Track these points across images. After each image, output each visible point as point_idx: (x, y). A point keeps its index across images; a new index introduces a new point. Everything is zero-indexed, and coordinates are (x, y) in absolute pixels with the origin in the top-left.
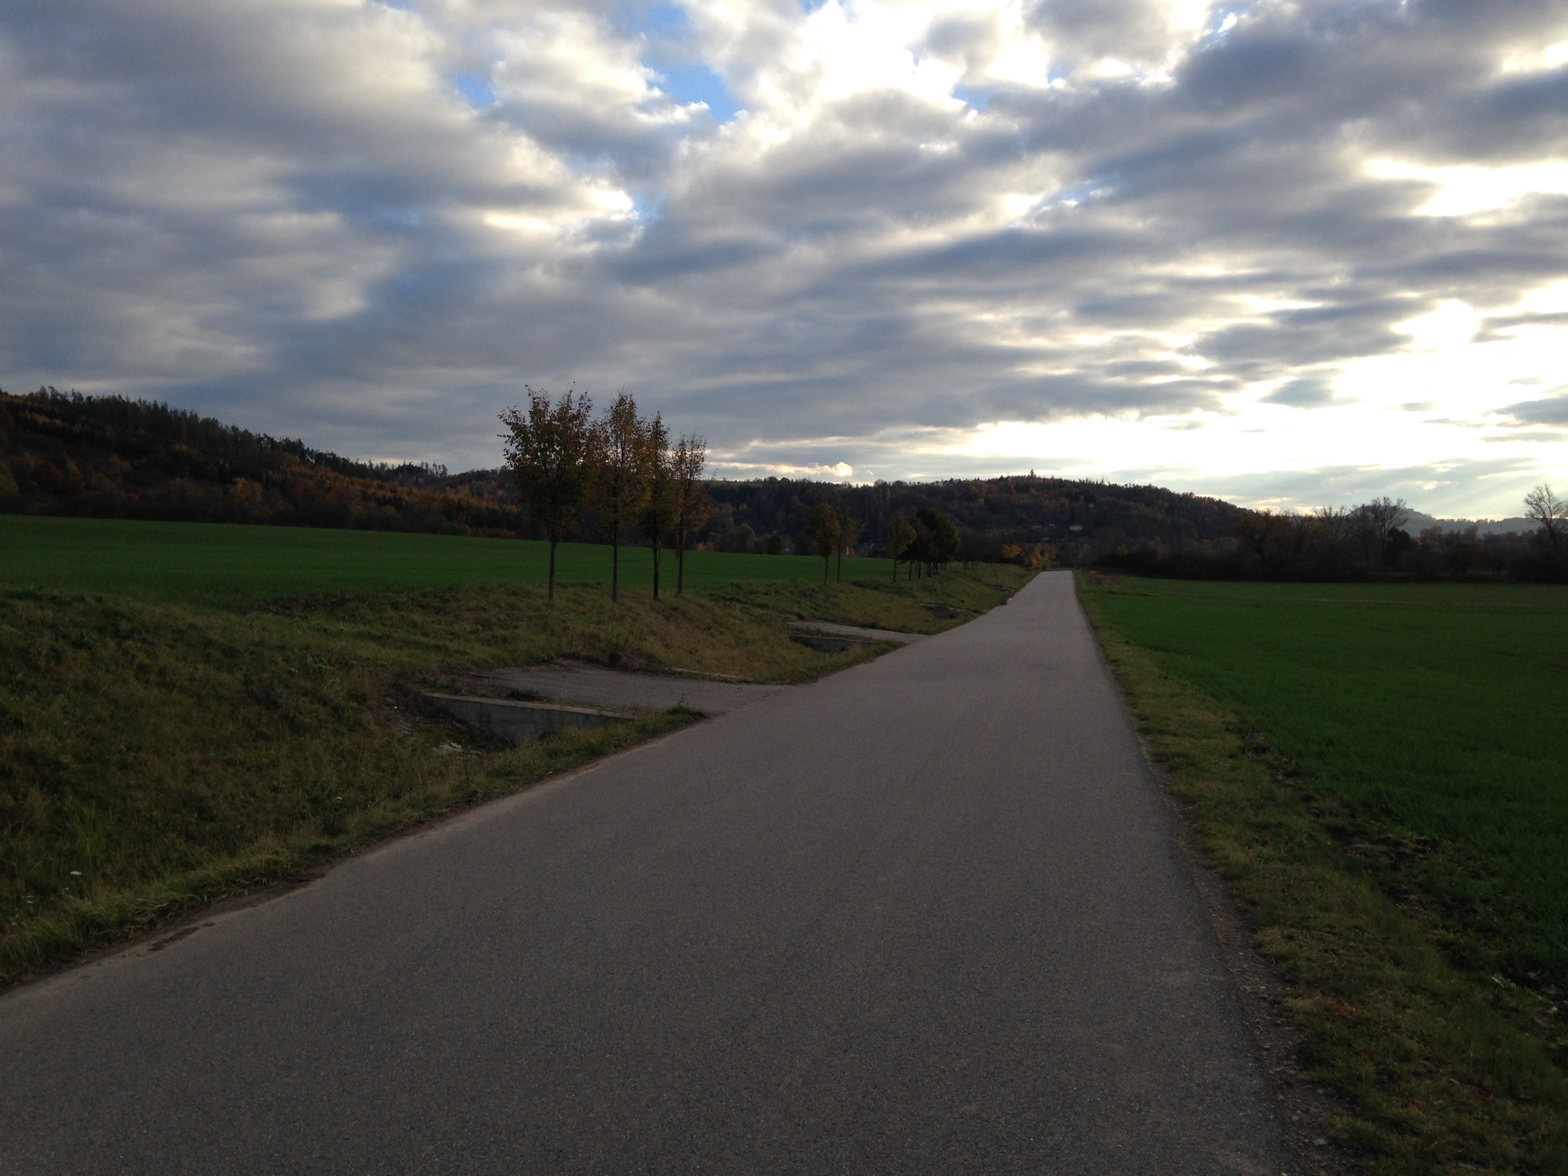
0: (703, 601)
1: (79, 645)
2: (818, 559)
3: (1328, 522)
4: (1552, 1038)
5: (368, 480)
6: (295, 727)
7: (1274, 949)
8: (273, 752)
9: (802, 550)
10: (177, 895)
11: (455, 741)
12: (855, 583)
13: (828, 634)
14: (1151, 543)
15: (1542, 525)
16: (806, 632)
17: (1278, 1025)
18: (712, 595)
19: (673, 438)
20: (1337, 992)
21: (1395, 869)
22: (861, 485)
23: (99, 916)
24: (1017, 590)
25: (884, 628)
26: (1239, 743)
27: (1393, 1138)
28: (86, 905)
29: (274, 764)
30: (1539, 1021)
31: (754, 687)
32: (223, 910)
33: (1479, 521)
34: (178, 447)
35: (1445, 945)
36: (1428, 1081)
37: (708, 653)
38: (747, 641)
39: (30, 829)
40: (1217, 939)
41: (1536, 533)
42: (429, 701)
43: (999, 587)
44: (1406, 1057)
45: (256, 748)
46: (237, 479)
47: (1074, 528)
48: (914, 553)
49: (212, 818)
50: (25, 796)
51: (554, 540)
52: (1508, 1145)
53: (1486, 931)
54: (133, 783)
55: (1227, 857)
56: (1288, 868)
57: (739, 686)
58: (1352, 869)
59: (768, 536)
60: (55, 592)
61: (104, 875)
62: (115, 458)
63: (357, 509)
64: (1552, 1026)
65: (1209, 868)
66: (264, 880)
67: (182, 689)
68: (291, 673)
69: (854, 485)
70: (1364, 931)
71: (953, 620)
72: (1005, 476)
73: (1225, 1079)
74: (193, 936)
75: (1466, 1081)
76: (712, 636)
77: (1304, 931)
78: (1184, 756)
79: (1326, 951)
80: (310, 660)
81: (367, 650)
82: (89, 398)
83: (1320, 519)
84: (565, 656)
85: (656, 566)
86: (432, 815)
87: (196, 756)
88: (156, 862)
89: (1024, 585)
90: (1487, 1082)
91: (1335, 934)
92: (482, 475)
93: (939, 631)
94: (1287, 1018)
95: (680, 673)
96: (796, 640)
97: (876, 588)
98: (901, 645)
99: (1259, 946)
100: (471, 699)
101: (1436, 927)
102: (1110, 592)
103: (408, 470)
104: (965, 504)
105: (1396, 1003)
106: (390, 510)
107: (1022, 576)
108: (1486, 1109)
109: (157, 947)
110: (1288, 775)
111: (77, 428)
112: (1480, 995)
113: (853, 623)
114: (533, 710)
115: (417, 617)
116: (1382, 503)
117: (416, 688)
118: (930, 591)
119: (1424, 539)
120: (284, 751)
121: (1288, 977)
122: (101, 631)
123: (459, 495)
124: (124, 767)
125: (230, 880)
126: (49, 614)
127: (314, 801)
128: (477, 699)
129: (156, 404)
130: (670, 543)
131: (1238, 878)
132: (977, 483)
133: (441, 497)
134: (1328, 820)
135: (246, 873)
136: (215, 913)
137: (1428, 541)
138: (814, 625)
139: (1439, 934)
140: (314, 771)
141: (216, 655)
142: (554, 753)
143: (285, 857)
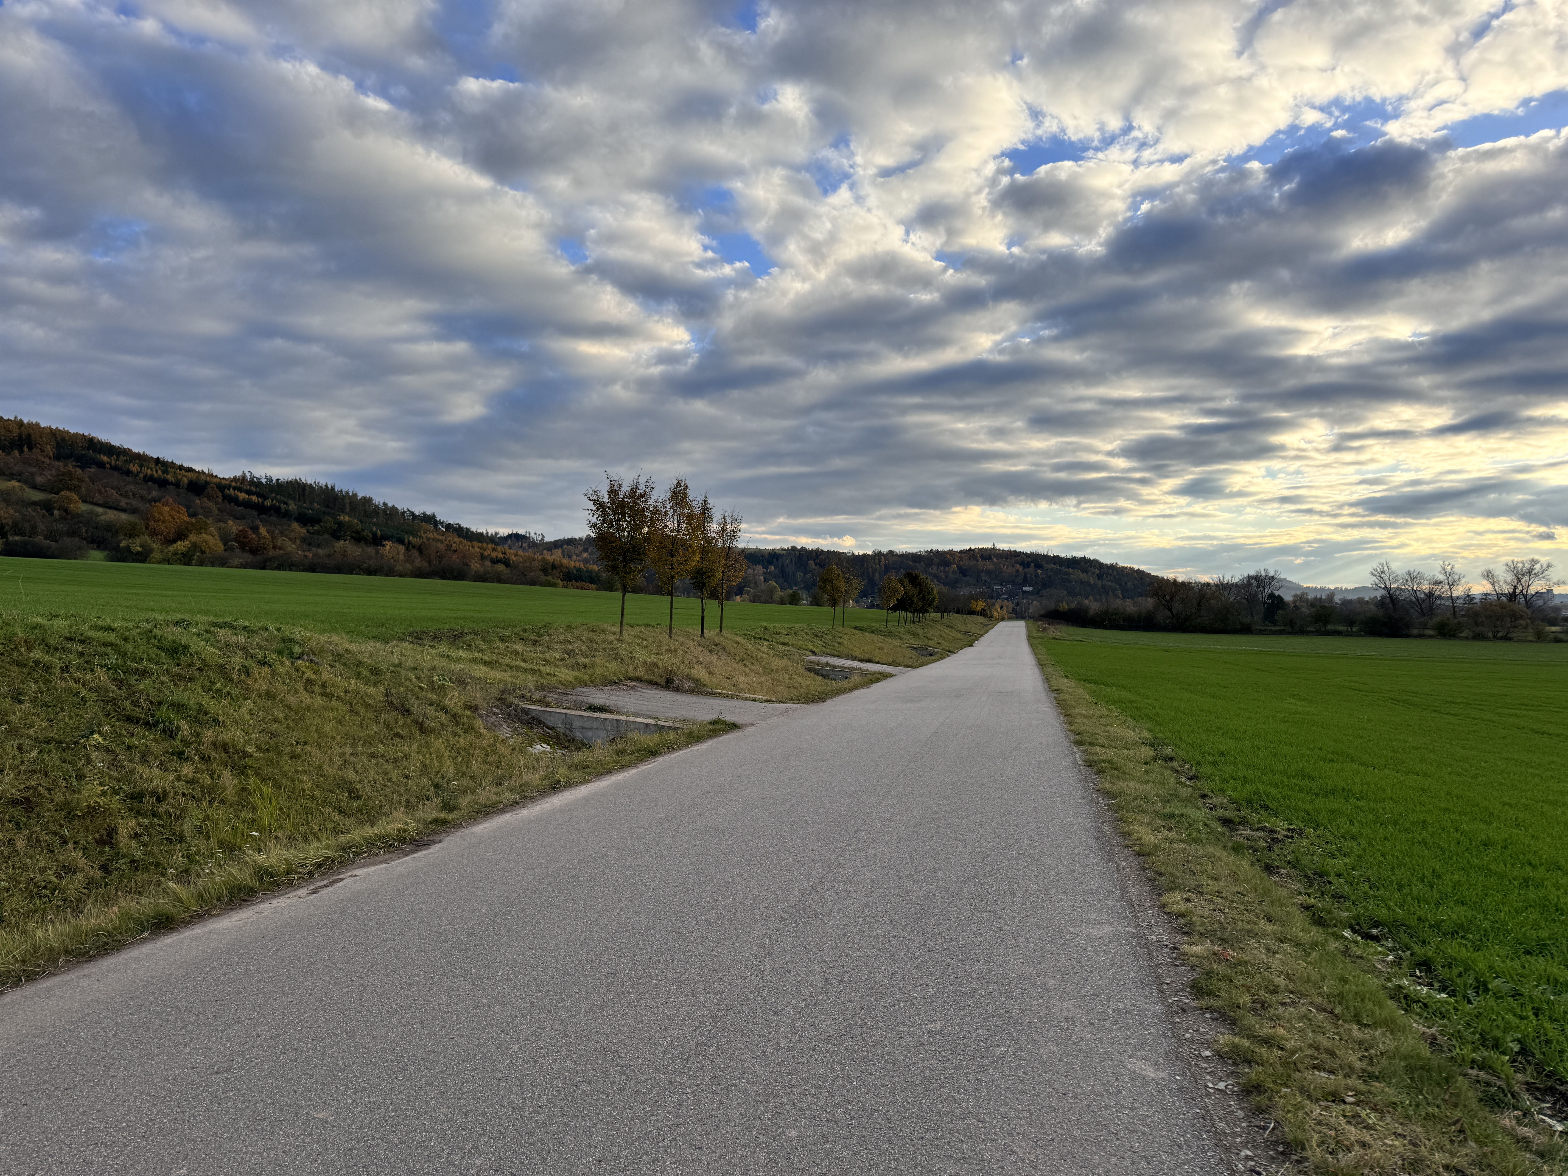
0: (738, 639)
1: (263, 663)
2: (828, 609)
3: (1222, 587)
4: (1389, 980)
5: (484, 545)
6: (423, 729)
7: (1176, 908)
8: (405, 748)
9: (816, 602)
10: (329, 853)
11: (545, 743)
12: (856, 628)
13: (834, 667)
14: (1086, 602)
15: (1383, 592)
16: (818, 665)
17: (1176, 965)
18: (745, 635)
19: (717, 515)
20: (1223, 940)
21: (1270, 850)
22: (861, 553)
23: (271, 866)
24: (982, 636)
25: (878, 663)
26: (1152, 753)
27: (1263, 1051)
28: (261, 858)
29: (407, 757)
30: (1380, 967)
31: (777, 705)
32: (364, 866)
33: (1336, 589)
34: (342, 517)
35: (1308, 908)
36: (1292, 1009)
37: (742, 679)
38: (772, 670)
39: (222, 802)
40: (1132, 900)
41: (1379, 598)
42: (526, 712)
43: (967, 633)
44: (1275, 991)
45: (393, 745)
46: (386, 542)
47: (1025, 589)
48: (902, 605)
49: (359, 798)
50: (219, 776)
51: (625, 591)
52: (1354, 1059)
53: (1338, 897)
54: (300, 769)
55: (1141, 839)
56: (1188, 848)
57: (766, 704)
58: (1237, 849)
59: (790, 591)
60: (247, 623)
61: (276, 837)
62: (295, 525)
63: (475, 566)
64: (1389, 970)
65: (1127, 847)
66: (396, 844)
67: (339, 698)
68: (421, 688)
69: (856, 553)
70: (1245, 896)
71: (932, 658)
72: (973, 548)
73: (1134, 1006)
74: (341, 884)
75: (1321, 1009)
76: (745, 665)
77: (1199, 895)
78: (1110, 762)
79: (1215, 910)
80: (436, 678)
81: (480, 671)
82: (278, 480)
83: (1216, 585)
84: (631, 679)
85: (703, 612)
86: (525, 797)
87: (348, 750)
88: (316, 828)
89: (987, 632)
90: (1338, 1010)
91: (1222, 898)
92: (570, 542)
93: (921, 665)
94: (1184, 960)
95: (719, 694)
96: (810, 670)
97: (873, 632)
98: (891, 675)
99: (1164, 906)
100: (558, 710)
101: (1300, 894)
102: (1054, 638)
103: (516, 537)
104: (942, 568)
105: (1268, 950)
106: (501, 567)
107: (986, 625)
108: (1336, 1031)
109: (314, 892)
110: (1190, 779)
111: (268, 503)
112: (1334, 945)
113: (854, 659)
114: (606, 719)
115: (519, 647)
116: (1263, 573)
117: (516, 701)
118: (915, 635)
119: (1294, 602)
120: (415, 747)
121: (1185, 929)
122: (280, 653)
123: (553, 557)
124: (294, 756)
125: (370, 843)
126: (242, 639)
127: (437, 786)
128: (563, 711)
129: (326, 486)
130: (714, 595)
131: (1149, 854)
132: (951, 552)
133: (540, 558)
134: (1220, 812)
135: (380, 838)
136: (359, 868)
137: (1297, 603)
138: (824, 659)
139: (1301, 899)
140: (436, 763)
141: (365, 673)
142: (620, 753)
143: (412, 826)
